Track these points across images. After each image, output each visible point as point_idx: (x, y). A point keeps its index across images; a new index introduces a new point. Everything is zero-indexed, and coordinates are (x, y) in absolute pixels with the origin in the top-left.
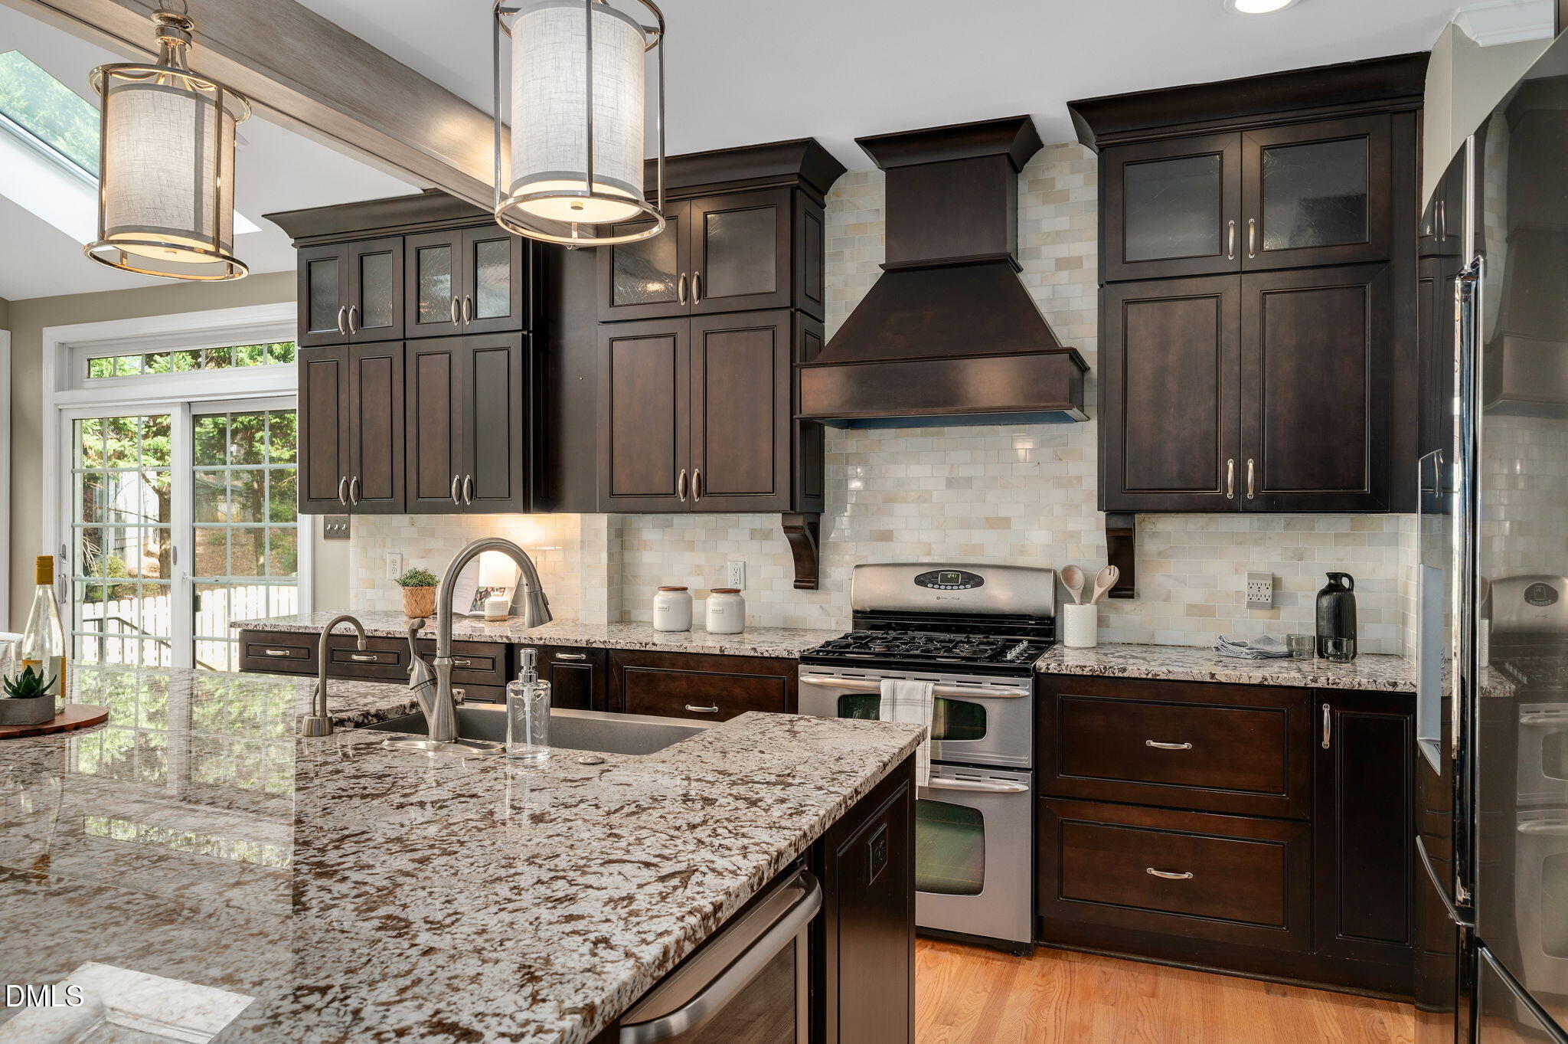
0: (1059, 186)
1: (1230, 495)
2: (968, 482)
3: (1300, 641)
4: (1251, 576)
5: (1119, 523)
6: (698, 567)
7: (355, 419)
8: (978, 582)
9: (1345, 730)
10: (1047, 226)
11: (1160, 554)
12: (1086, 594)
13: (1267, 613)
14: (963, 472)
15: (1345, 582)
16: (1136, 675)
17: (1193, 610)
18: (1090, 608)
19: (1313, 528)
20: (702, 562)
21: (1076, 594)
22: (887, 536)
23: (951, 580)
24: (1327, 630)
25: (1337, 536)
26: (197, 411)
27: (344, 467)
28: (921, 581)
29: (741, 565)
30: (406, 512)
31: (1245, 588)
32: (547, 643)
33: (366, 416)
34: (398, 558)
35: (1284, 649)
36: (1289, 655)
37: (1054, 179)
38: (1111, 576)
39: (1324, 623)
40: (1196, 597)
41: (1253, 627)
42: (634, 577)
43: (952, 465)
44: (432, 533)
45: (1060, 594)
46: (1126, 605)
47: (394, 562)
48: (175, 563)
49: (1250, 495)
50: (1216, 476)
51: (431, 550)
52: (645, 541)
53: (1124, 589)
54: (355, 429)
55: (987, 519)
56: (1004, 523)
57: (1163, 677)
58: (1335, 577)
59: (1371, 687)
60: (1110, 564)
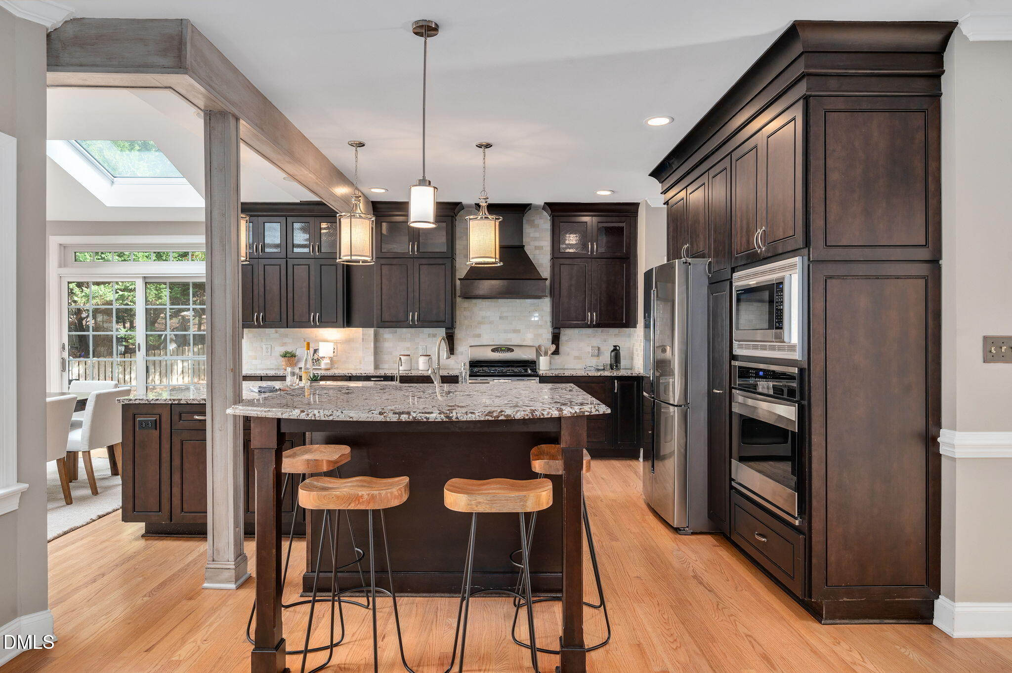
0: (536, 222)
1: (589, 323)
2: (507, 317)
3: (607, 365)
4: (592, 347)
5: (556, 331)
6: (408, 348)
7: (263, 290)
8: (512, 350)
9: (621, 387)
10: (532, 235)
11: (566, 341)
12: (546, 354)
13: (597, 358)
14: (505, 314)
15: (618, 348)
16: (567, 375)
17: (577, 358)
18: (548, 358)
19: (608, 332)
20: (409, 346)
21: (542, 354)
22: (479, 336)
23: (503, 350)
24: (613, 362)
25: (615, 335)
26: (148, 281)
27: (256, 309)
28: (493, 350)
29: (425, 346)
30: (287, 328)
31: (591, 351)
32: (368, 375)
33: (267, 288)
34: (269, 346)
35: (603, 368)
36: (604, 369)
37: (534, 220)
38: (553, 348)
39: (612, 360)
40: (576, 353)
41: (593, 362)
42: (381, 352)
43: (501, 312)
44: (286, 336)
45: (538, 354)
46: (556, 357)
47: (267, 348)
48: (139, 351)
49: (594, 323)
50: (584, 318)
51: (286, 343)
52: (385, 338)
53: (556, 352)
54: (262, 293)
55: (513, 330)
56: (518, 331)
57: (575, 375)
58: (615, 346)
59: (627, 375)
60: (552, 344)
